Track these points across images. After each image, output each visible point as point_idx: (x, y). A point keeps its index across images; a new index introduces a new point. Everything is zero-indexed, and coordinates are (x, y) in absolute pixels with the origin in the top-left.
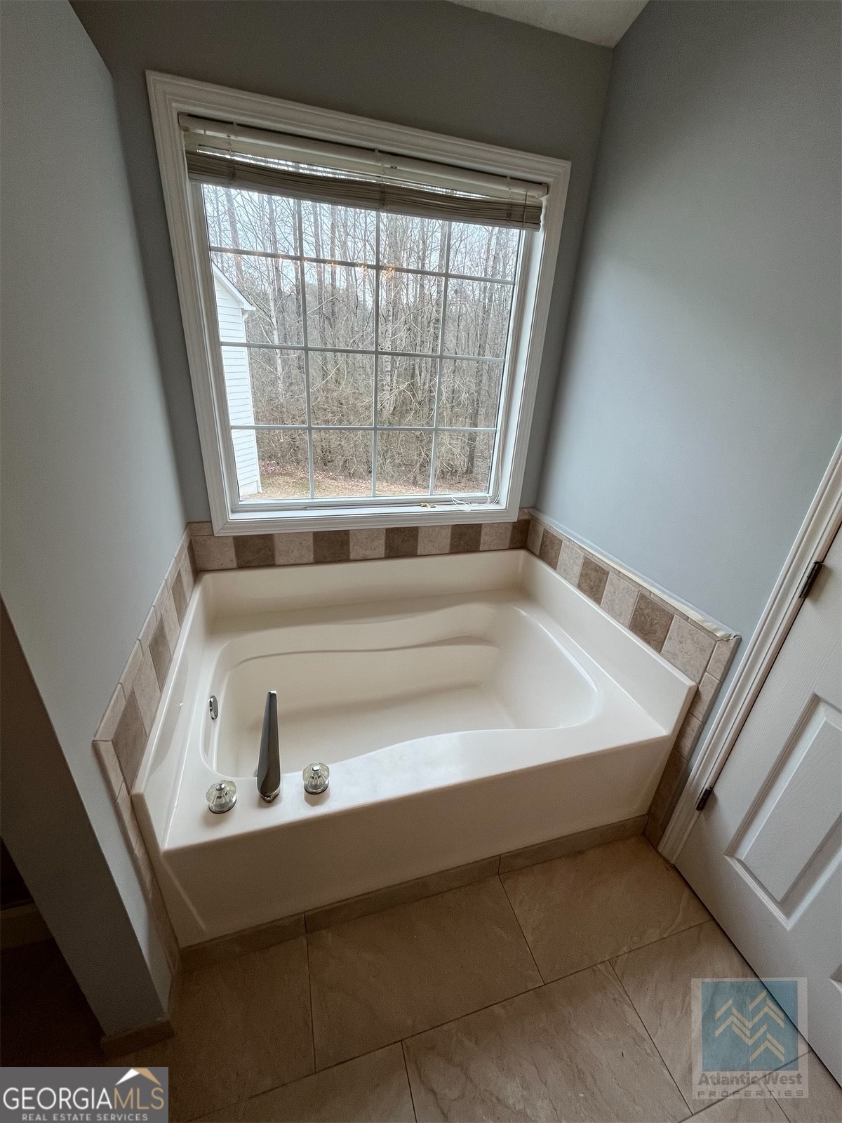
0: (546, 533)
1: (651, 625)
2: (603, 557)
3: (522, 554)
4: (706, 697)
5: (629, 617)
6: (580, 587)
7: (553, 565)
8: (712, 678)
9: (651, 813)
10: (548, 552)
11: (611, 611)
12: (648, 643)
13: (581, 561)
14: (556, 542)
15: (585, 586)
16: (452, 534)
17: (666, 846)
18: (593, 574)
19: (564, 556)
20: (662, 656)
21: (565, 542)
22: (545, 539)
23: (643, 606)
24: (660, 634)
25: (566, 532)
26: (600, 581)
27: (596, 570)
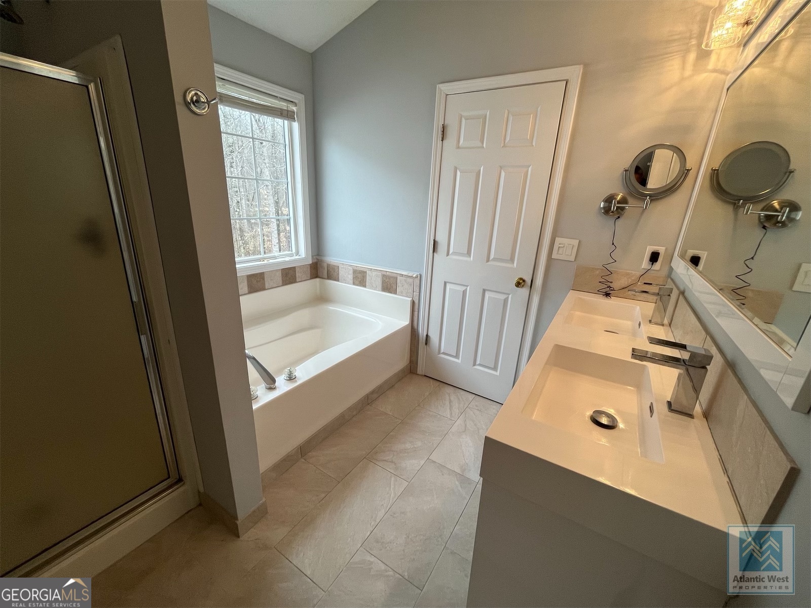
0: (328, 265)
1: (390, 285)
2: (361, 265)
3: (318, 280)
4: (417, 302)
5: (380, 286)
6: (354, 284)
7: (337, 280)
8: (416, 294)
9: (411, 361)
10: (332, 274)
11: (372, 287)
12: (391, 293)
13: (351, 272)
14: (336, 268)
15: (357, 282)
16: (282, 274)
17: (420, 371)
18: (359, 275)
19: (342, 273)
20: (398, 295)
21: (341, 266)
22: (329, 269)
23: (385, 279)
24: (394, 287)
25: (340, 261)
26: (364, 277)
27: (360, 273)
